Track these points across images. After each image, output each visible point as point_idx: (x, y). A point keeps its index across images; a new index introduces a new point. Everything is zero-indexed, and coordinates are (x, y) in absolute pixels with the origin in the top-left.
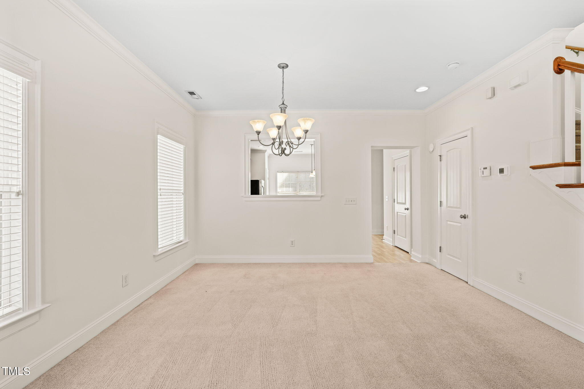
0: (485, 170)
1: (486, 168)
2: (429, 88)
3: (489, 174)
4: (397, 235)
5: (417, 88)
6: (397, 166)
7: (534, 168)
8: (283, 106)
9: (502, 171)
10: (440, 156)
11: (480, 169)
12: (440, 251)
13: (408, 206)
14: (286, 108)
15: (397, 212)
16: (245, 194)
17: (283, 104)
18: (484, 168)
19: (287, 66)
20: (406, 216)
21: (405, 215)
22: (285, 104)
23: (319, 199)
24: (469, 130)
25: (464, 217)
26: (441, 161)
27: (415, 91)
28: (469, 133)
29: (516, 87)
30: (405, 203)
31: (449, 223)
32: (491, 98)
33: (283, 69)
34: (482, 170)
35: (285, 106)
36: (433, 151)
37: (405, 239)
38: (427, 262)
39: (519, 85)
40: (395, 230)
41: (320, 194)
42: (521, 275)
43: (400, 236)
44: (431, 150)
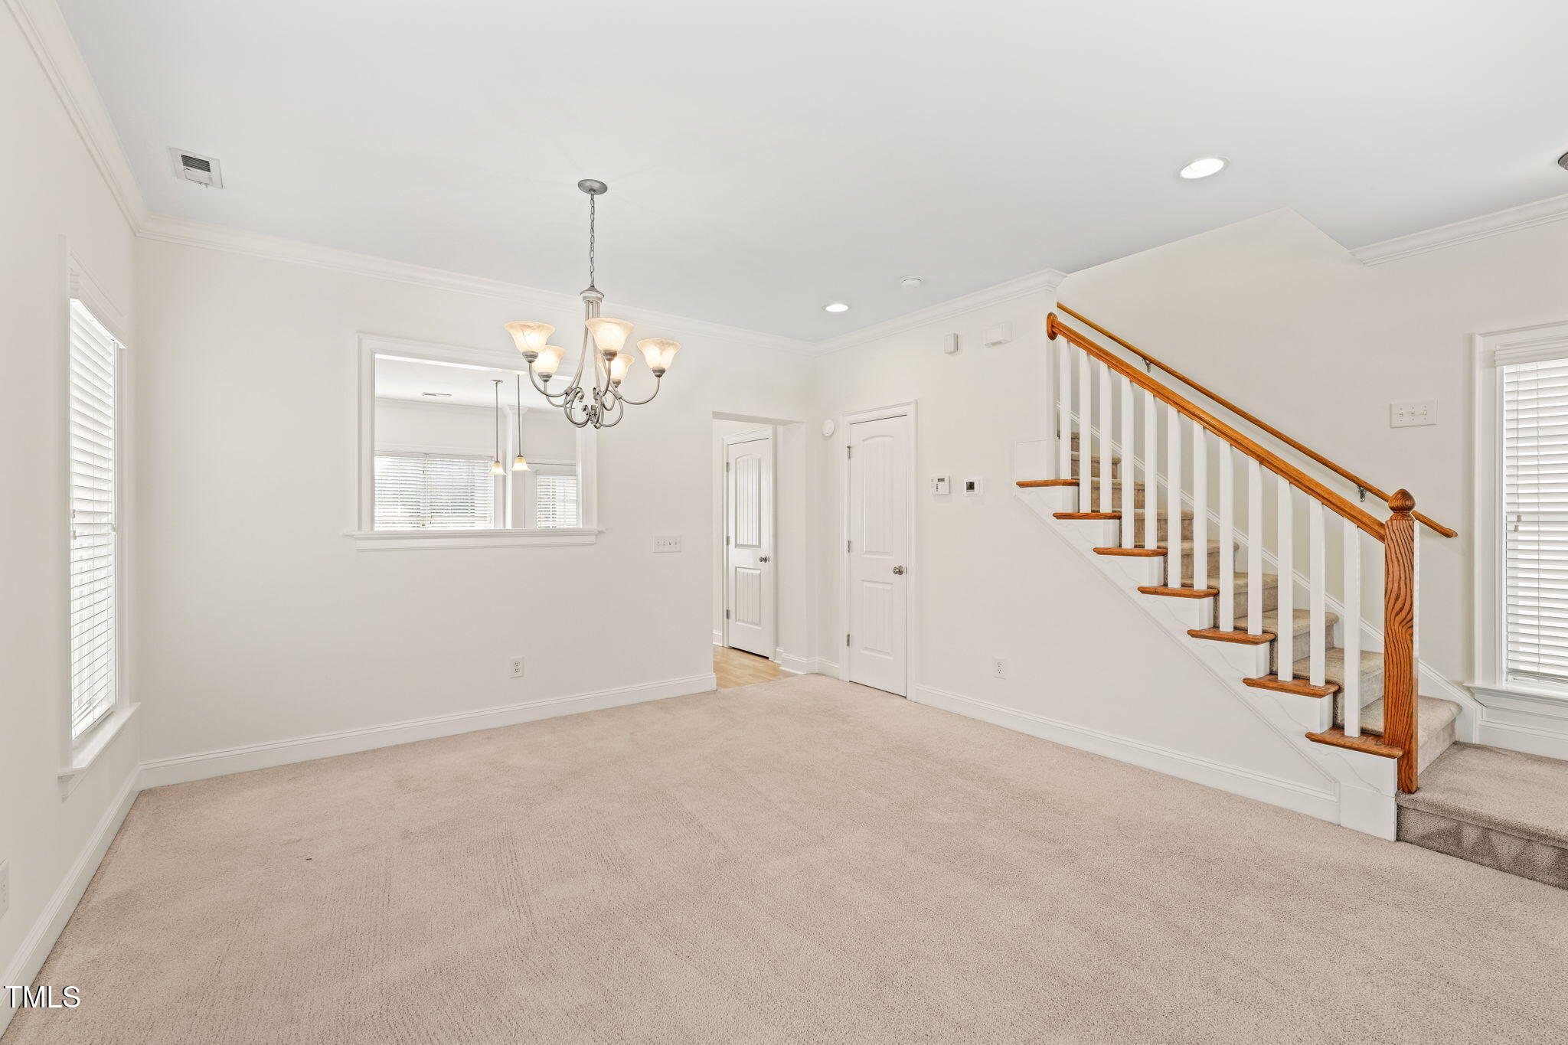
0: (940, 483)
1: (943, 480)
2: (850, 307)
3: (947, 492)
4: (736, 621)
5: (828, 305)
6: (736, 459)
7: (1021, 485)
8: (593, 294)
9: (971, 486)
10: (849, 447)
11: (932, 481)
12: (848, 645)
13: (766, 550)
14: (600, 299)
15: (736, 568)
16: (360, 528)
17: (592, 288)
18: (940, 480)
19: (604, 188)
20: (760, 575)
21: (758, 572)
22: (598, 289)
23: (592, 539)
24: (909, 404)
25: (899, 571)
26: (850, 458)
27: (824, 308)
28: (910, 410)
29: (994, 344)
30: (759, 546)
31: (865, 584)
32: (951, 353)
33: (592, 195)
34: (936, 482)
35: (599, 295)
36: (831, 436)
37: (760, 628)
38: (817, 671)
39: (999, 343)
40: (730, 609)
41: (594, 526)
42: (999, 665)
43: (743, 621)
44: (828, 431)
